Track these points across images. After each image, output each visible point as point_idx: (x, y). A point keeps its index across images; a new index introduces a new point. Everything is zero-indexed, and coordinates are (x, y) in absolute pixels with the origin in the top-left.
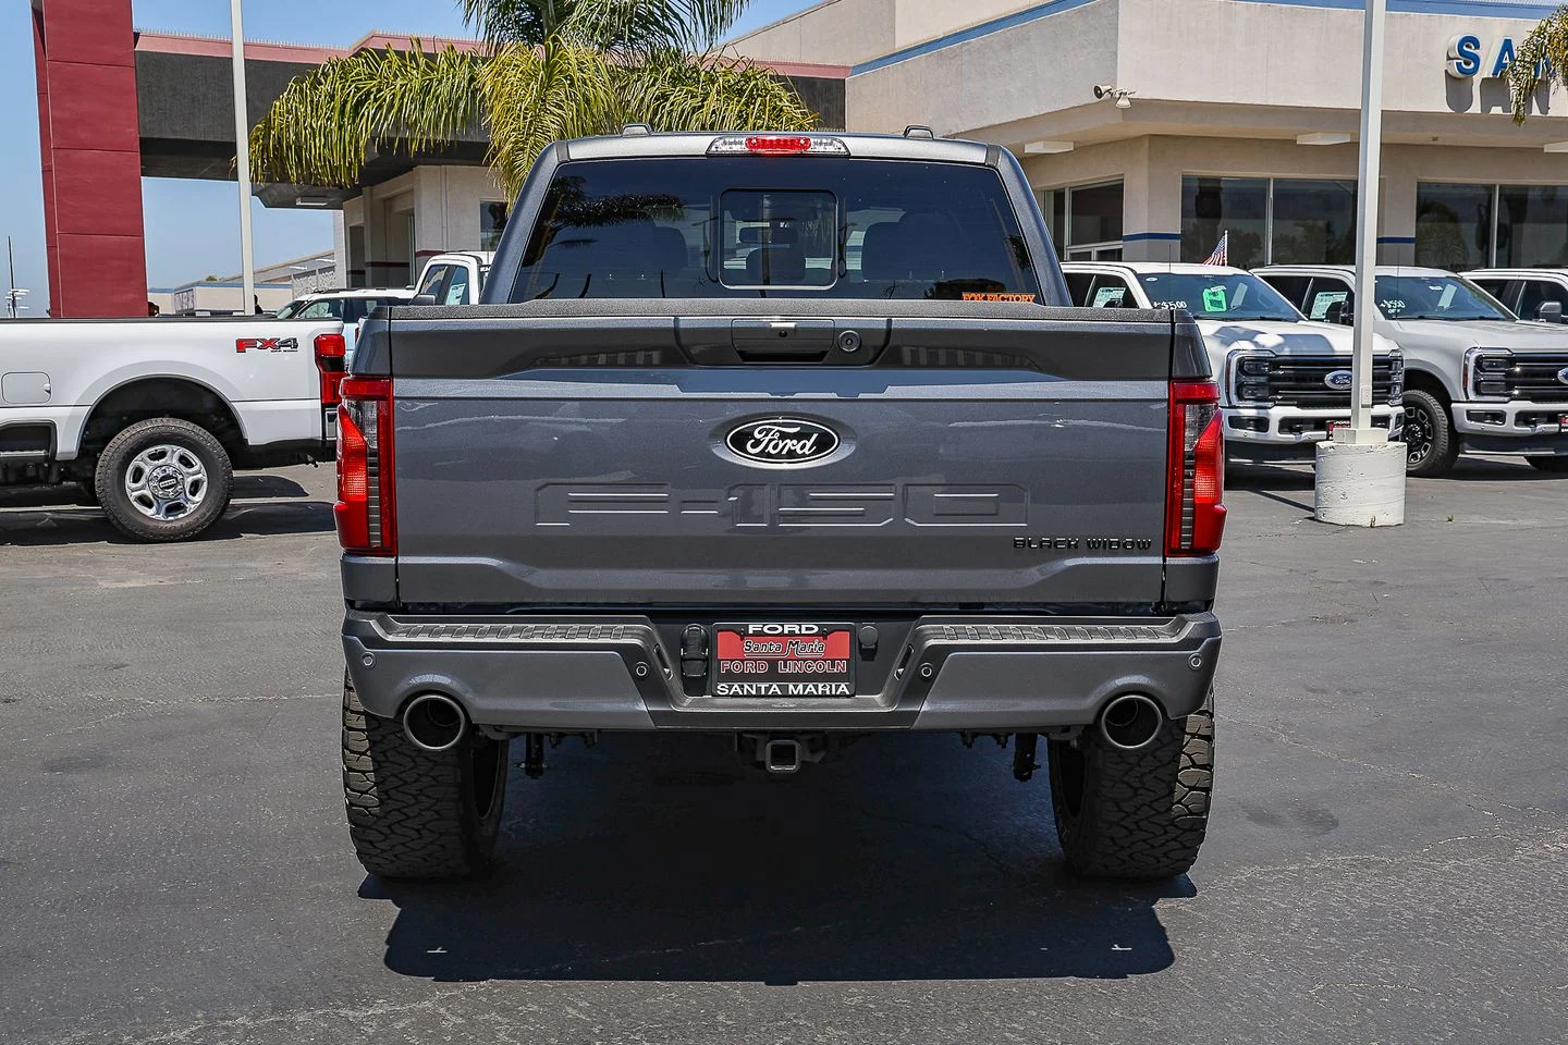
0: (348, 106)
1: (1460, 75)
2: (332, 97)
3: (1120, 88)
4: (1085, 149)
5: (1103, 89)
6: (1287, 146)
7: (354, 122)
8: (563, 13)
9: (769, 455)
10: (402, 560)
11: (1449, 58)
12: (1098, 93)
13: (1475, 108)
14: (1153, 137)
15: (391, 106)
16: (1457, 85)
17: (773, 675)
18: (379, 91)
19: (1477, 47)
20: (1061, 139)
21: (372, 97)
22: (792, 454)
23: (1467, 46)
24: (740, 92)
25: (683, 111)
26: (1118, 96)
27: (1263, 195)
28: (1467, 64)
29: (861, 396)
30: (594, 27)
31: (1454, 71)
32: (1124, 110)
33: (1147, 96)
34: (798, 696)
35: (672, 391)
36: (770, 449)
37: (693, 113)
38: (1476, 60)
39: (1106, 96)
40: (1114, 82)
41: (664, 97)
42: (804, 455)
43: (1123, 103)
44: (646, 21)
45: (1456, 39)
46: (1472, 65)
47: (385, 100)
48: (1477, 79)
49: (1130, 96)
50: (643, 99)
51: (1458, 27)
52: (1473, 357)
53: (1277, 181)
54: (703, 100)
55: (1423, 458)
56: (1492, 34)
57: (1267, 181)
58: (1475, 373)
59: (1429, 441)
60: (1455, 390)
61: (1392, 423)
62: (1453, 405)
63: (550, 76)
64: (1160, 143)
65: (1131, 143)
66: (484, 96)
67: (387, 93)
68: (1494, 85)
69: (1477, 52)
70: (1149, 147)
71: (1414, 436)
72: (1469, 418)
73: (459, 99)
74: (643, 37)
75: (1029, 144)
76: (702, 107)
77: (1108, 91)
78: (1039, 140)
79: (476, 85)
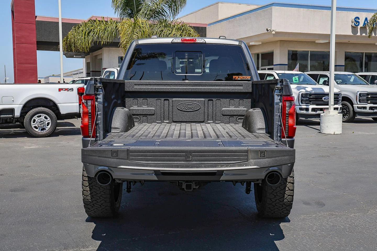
0: (86, 33)
1: (355, 26)
2: (83, 31)
3: (273, 29)
4: (264, 44)
5: (269, 29)
6: (313, 43)
7: (88, 37)
8: (138, 11)
11: (352, 22)
12: (267, 30)
13: (359, 34)
14: (281, 41)
15: (97, 33)
16: (354, 28)
18: (94, 29)
19: (359, 19)
20: (258, 41)
21: (92, 31)
23: (357, 19)
24: (181, 29)
25: (167, 34)
26: (272, 31)
27: (308, 55)
28: (357, 23)
30: (146, 14)
31: (353, 25)
32: (274, 34)
33: (279, 31)
37: (169, 34)
38: (359, 22)
39: (269, 31)
40: (271, 27)
41: (162, 31)
44: (158, 13)
45: (354, 18)
47: (95, 32)
48: (359, 27)
49: (275, 31)
50: (157, 31)
51: (354, 15)
52: (359, 93)
53: (311, 51)
54: (172, 32)
55: (346, 118)
56: (363, 16)
57: (308, 51)
58: (359, 97)
59: (348, 114)
60: (354, 101)
61: (339, 109)
62: (354, 105)
63: (135, 26)
64: (283, 42)
65: (275, 42)
66: (119, 30)
67: (96, 30)
68: (363, 29)
69: (359, 20)
70: (280, 43)
71: (344, 113)
72: (358, 108)
73: (113, 31)
74: (157, 17)
75: (251, 42)
76: (171, 33)
77: (270, 30)
78: (253, 41)
79: (117, 28)
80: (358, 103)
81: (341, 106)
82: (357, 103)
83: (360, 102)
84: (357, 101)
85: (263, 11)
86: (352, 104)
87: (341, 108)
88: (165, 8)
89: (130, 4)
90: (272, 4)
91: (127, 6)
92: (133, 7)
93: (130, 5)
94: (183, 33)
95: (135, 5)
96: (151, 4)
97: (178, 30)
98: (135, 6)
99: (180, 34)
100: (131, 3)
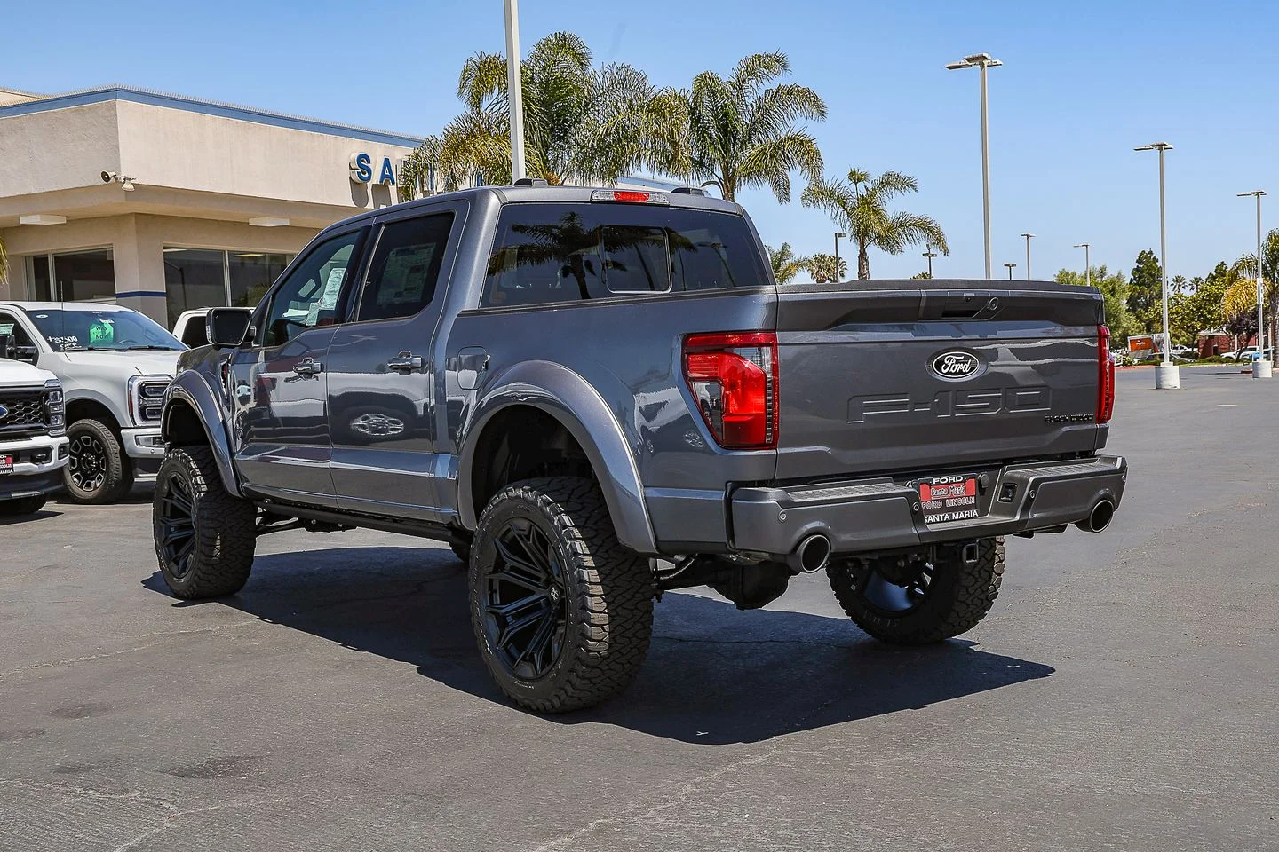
1: (360, 181)
3: (124, 174)
4: (76, 222)
5: (111, 174)
6: (241, 227)
9: (951, 374)
10: (781, 451)
11: (351, 169)
12: (105, 177)
13: (370, 205)
14: (138, 215)
16: (357, 187)
17: (944, 509)
19: (369, 162)
20: (58, 214)
22: (961, 372)
23: (363, 161)
26: (123, 181)
27: (221, 266)
28: (364, 173)
29: (988, 337)
31: (356, 178)
32: (127, 192)
33: (146, 182)
34: (957, 520)
35: (908, 336)
36: (951, 370)
38: (369, 171)
39: (113, 180)
40: (118, 168)
42: (965, 373)
43: (128, 186)
45: (355, 156)
46: (367, 175)
48: (370, 185)
49: (132, 181)
51: (354, 148)
52: (136, 384)
53: (231, 253)
55: (96, 488)
56: (378, 154)
57: (222, 253)
58: (139, 398)
59: (102, 472)
60: (122, 415)
61: (55, 453)
62: (123, 431)
64: (145, 221)
65: (118, 220)
68: (381, 189)
69: (369, 165)
70: (136, 223)
71: (89, 464)
72: (138, 443)
75: (23, 215)
77: (113, 176)
78: (38, 213)
80: (139, 422)
81: (65, 440)
82: (134, 423)
83: (144, 418)
84: (132, 416)
85: (76, 110)
86: (115, 428)
87: (62, 447)
90: (112, 93)
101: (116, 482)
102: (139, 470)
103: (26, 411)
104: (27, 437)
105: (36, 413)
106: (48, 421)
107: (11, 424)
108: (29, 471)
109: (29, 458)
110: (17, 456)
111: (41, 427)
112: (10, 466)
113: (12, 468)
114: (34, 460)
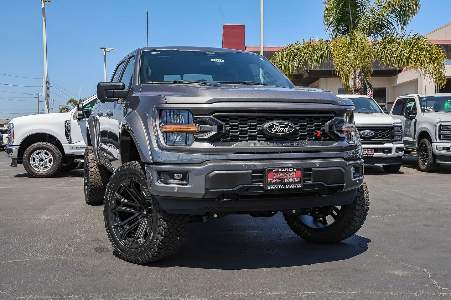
0: (291, 57)
2: (287, 56)
7: (293, 61)
8: (355, 26)
15: (304, 56)
18: (300, 53)
21: (298, 54)
24: (410, 45)
25: (391, 52)
30: (364, 29)
37: (395, 51)
41: (385, 48)
44: (382, 26)
47: (302, 55)
50: (378, 49)
52: (438, 125)
54: (398, 48)
55: (425, 166)
58: (439, 131)
60: (433, 138)
63: (351, 43)
66: (331, 52)
67: (302, 53)
71: (424, 156)
73: (324, 53)
74: (380, 31)
76: (397, 50)
79: (329, 49)
82: (437, 141)
84: (436, 138)
86: (431, 142)
88: (390, 18)
89: (344, 18)
91: (341, 21)
92: (349, 22)
93: (345, 20)
94: (413, 48)
95: (351, 19)
96: (371, 16)
97: (407, 45)
98: (351, 21)
99: (410, 50)
100: (346, 17)
101: (431, 164)
102: (437, 159)
103: (383, 134)
104: (383, 144)
105: (387, 135)
106: (393, 138)
107: (376, 138)
108: (382, 156)
109: (382, 151)
110: (376, 150)
111: (389, 140)
112: (373, 153)
113: (374, 154)
114: (384, 152)
